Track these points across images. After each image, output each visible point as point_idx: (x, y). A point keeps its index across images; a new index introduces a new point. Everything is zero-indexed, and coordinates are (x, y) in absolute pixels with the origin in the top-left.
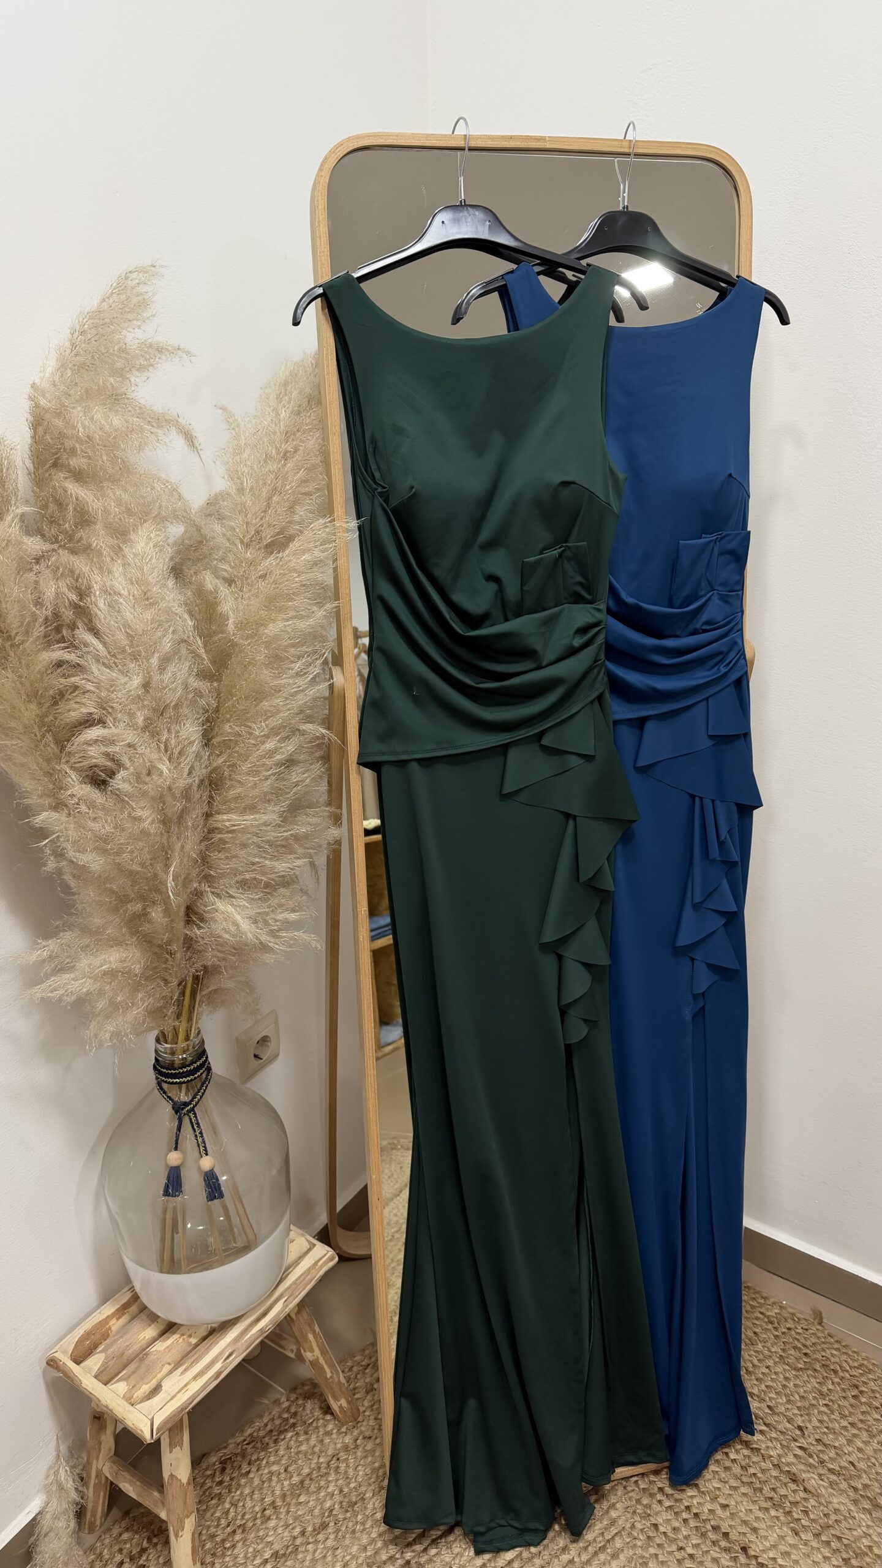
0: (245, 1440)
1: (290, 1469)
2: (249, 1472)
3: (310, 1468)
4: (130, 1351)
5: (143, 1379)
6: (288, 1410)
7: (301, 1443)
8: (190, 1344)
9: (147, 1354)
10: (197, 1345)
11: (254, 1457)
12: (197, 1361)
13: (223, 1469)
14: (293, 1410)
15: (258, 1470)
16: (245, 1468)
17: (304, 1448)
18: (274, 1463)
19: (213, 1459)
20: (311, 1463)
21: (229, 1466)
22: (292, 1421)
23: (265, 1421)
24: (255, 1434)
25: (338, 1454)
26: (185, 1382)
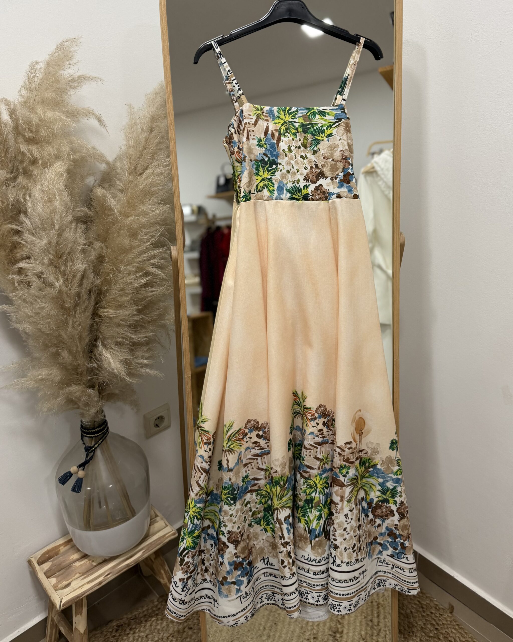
0: (131, 617)
1: (148, 636)
2: (128, 634)
3: (158, 638)
4: (64, 564)
5: (65, 579)
6: (156, 606)
7: (158, 624)
8: (92, 565)
9: (70, 567)
10: (96, 566)
11: (134, 627)
12: (91, 574)
13: (117, 630)
14: (159, 607)
15: (133, 634)
16: (128, 631)
17: (159, 627)
18: (142, 632)
19: (114, 624)
20: (159, 636)
21: (120, 629)
22: (157, 612)
23: (144, 610)
24: (137, 615)
25: (174, 634)
26: (82, 584)
